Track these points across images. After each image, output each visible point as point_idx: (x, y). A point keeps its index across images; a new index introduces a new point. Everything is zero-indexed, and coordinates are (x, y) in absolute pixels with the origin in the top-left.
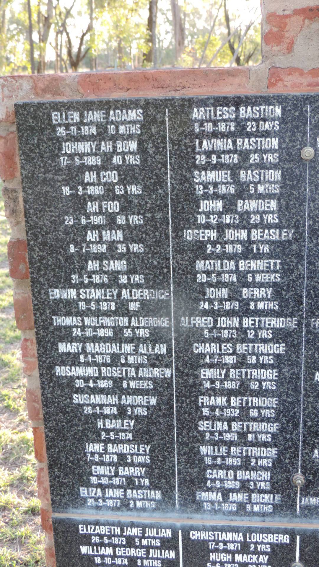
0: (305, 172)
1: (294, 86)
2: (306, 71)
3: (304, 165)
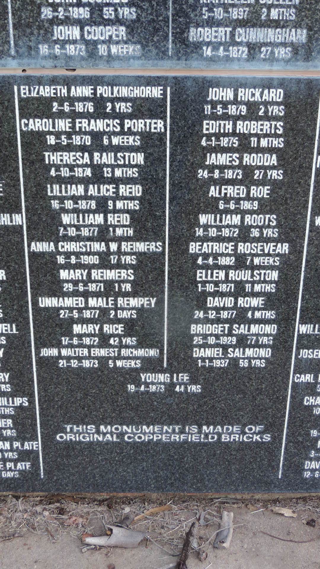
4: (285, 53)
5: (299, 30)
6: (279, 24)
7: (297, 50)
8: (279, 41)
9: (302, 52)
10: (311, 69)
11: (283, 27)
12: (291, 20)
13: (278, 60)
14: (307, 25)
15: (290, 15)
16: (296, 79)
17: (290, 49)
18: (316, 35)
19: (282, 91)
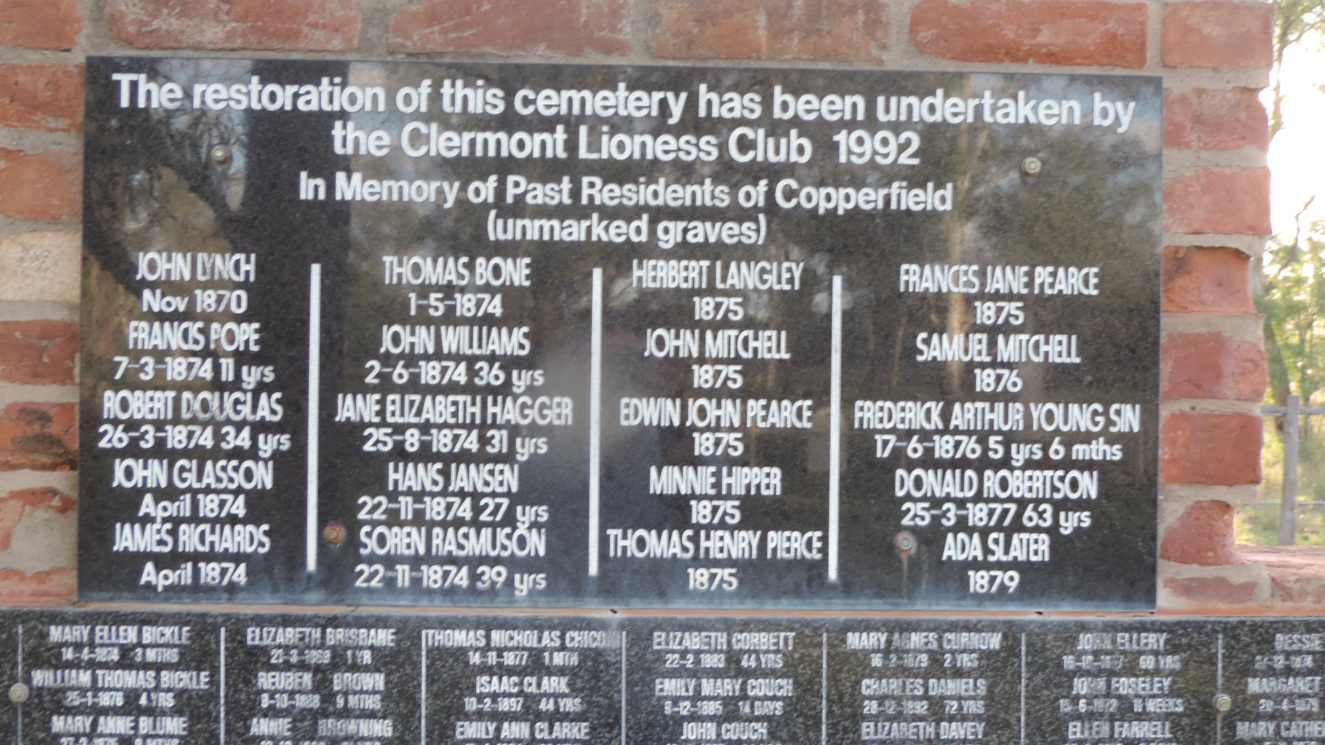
0: (16, 720)
1: (12, 594)
2: (29, 575)
3: (15, 710)
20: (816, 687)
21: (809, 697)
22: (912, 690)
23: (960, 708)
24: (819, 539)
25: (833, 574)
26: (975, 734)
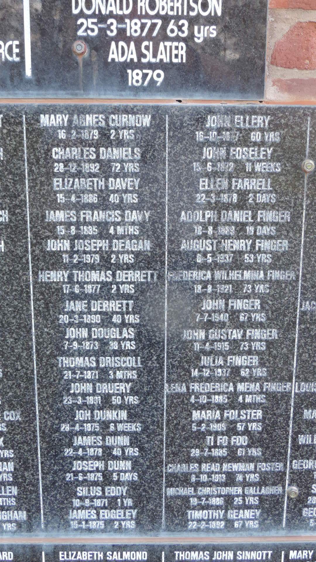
4: (12, 527)
5: (20, 512)
6: (4, 508)
7: (20, 525)
8: (6, 519)
9: (24, 526)
10: (34, 537)
11: (7, 510)
12: (12, 506)
13: (6, 532)
14: (26, 508)
15: (11, 502)
16: (22, 545)
17: (15, 524)
18: (34, 515)
19: (12, 553)
20: (20, 154)
21: (15, 161)
22: (87, 156)
23: (123, 168)
24: (17, 46)
25: (28, 72)
26: (134, 186)
